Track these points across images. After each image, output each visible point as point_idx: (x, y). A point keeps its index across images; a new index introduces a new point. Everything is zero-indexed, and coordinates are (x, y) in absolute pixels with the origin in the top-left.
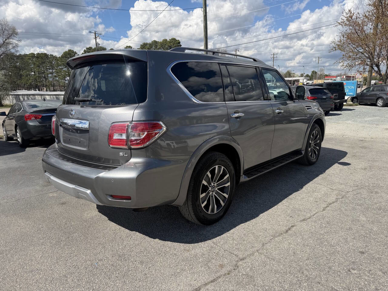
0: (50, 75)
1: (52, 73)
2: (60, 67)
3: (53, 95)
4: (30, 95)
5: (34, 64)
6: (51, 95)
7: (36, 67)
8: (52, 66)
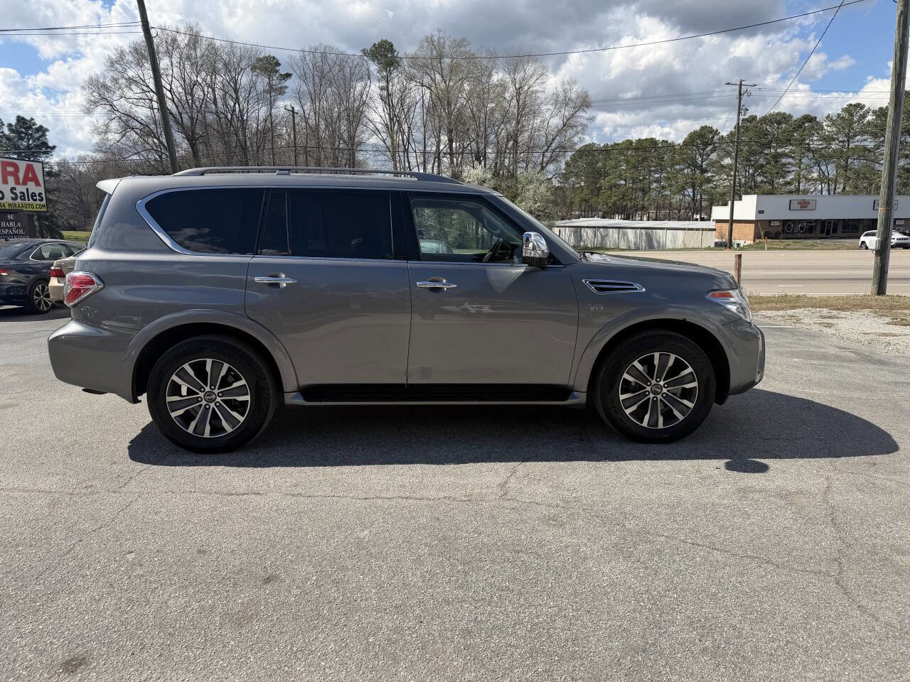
0: (655, 185)
1: (658, 181)
2: (677, 167)
3: (641, 228)
4: (599, 227)
5: (627, 162)
6: (638, 228)
7: (630, 169)
8: (660, 165)
